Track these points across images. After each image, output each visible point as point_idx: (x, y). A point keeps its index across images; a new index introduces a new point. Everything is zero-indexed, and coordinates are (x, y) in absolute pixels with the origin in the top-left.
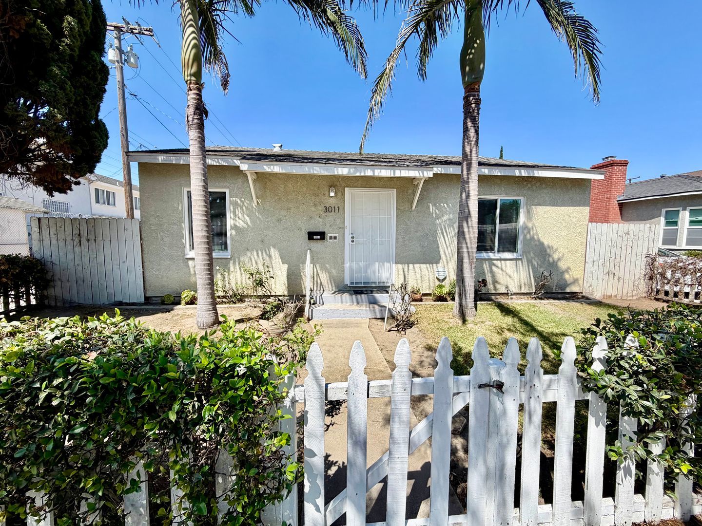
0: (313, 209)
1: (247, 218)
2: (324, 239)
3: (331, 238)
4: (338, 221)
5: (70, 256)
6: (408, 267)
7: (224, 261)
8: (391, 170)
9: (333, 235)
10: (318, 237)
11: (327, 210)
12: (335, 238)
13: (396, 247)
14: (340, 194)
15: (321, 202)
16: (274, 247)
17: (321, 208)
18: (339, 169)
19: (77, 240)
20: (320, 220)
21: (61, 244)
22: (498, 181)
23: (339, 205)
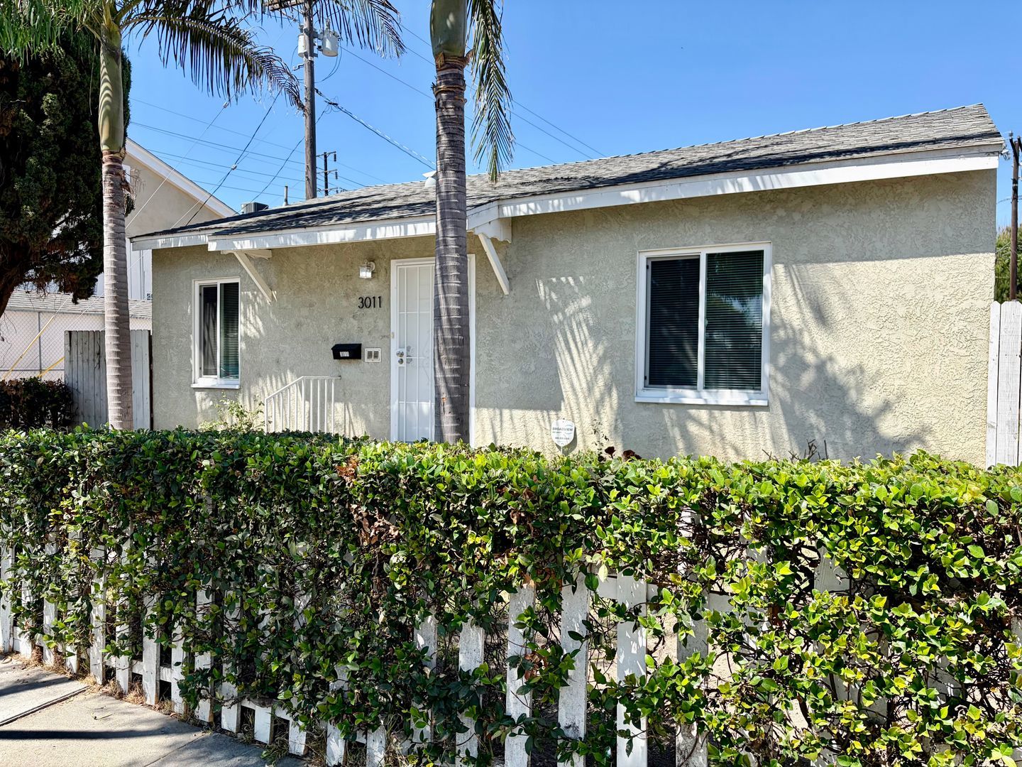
0: (344, 303)
1: (260, 323)
2: (360, 358)
3: (370, 355)
4: (381, 324)
5: (91, 383)
6: (501, 414)
7: (233, 392)
9: (373, 350)
10: (346, 354)
11: (365, 303)
12: (376, 356)
13: (477, 374)
14: (383, 272)
15: (354, 290)
16: (292, 371)
17: (356, 301)
20: (355, 322)
21: (86, 365)
22: (694, 211)
23: (381, 294)
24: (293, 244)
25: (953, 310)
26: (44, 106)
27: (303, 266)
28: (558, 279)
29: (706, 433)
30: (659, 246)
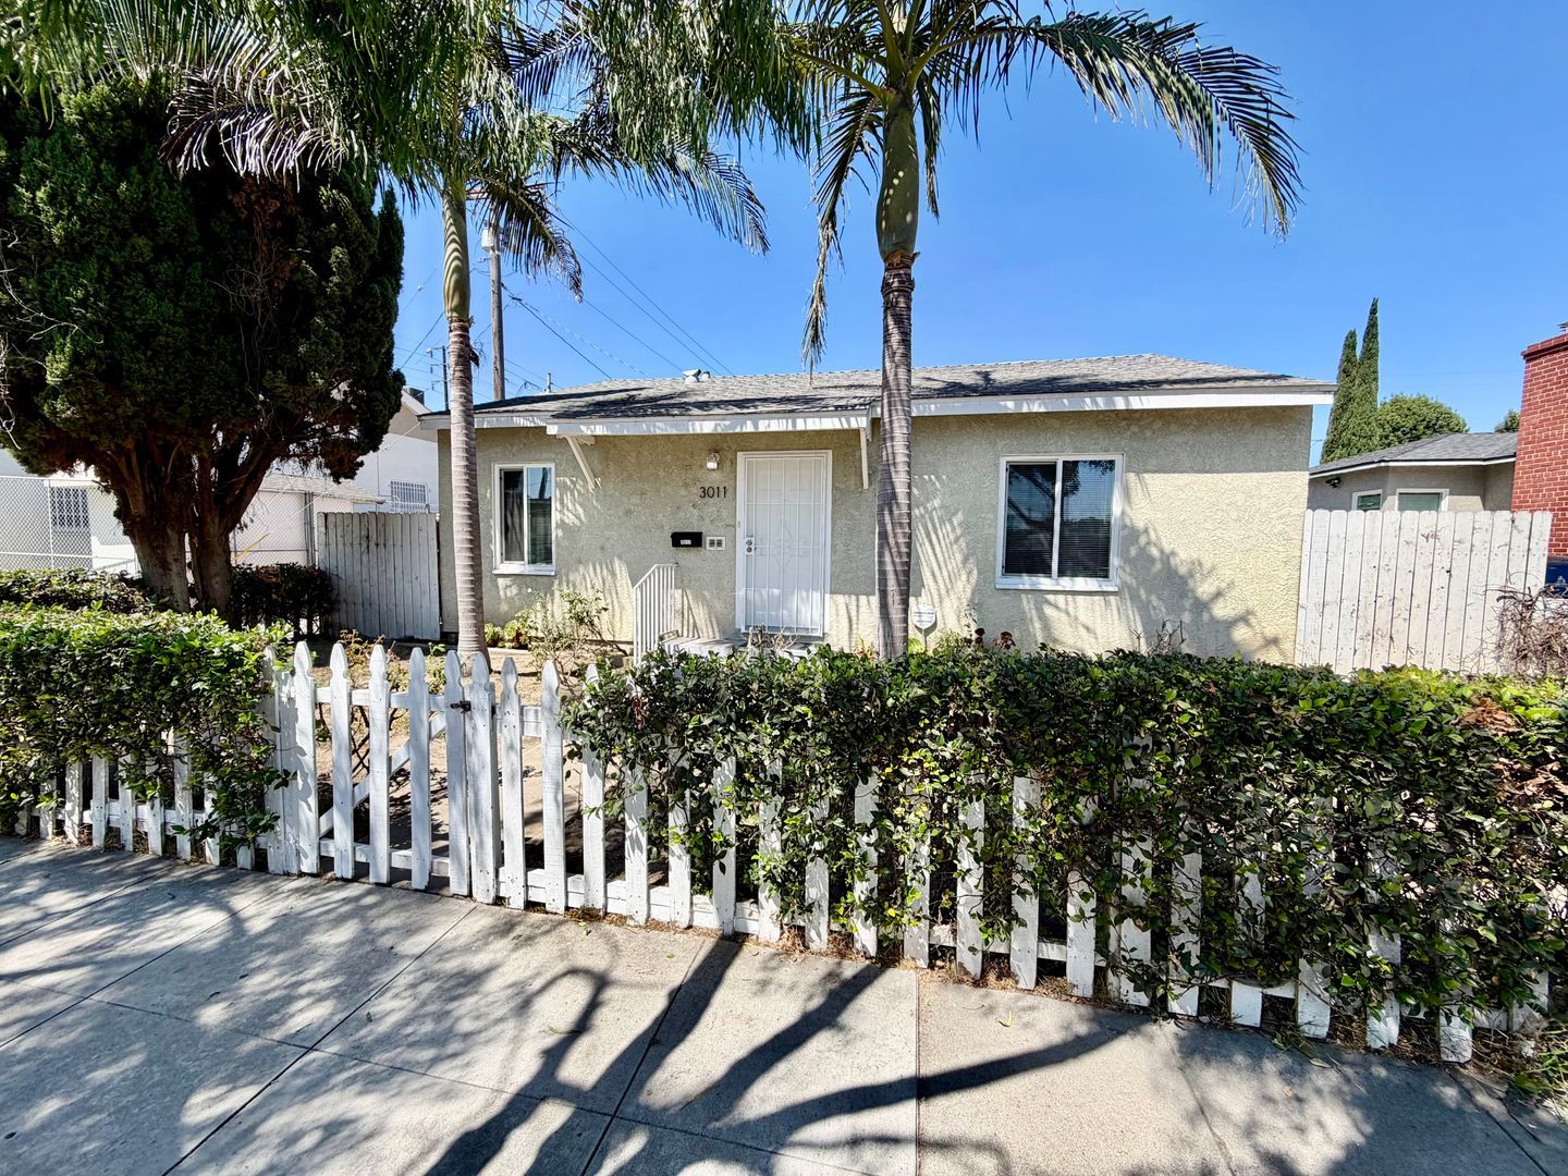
0: (683, 492)
1: (580, 510)
2: (700, 545)
3: (712, 543)
4: (724, 513)
5: (357, 568)
6: (858, 600)
7: (546, 580)
8: (787, 419)
9: (716, 538)
10: (688, 542)
11: (706, 493)
12: (719, 544)
13: (832, 563)
14: (728, 463)
15: (695, 480)
16: (620, 558)
17: (696, 490)
18: (697, 423)
19: (364, 545)
20: (695, 511)
21: (348, 549)
22: (1056, 424)
23: (726, 484)
24: (659, 432)
25: (1275, 515)
26: (333, 259)
27: (634, 454)
28: (920, 477)
29: (1063, 616)
30: (1022, 452)
